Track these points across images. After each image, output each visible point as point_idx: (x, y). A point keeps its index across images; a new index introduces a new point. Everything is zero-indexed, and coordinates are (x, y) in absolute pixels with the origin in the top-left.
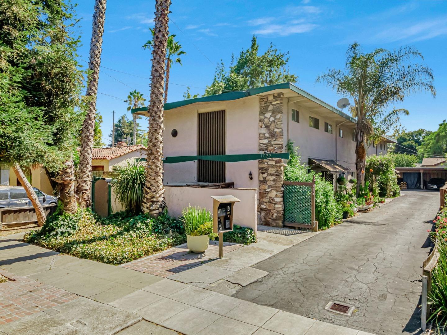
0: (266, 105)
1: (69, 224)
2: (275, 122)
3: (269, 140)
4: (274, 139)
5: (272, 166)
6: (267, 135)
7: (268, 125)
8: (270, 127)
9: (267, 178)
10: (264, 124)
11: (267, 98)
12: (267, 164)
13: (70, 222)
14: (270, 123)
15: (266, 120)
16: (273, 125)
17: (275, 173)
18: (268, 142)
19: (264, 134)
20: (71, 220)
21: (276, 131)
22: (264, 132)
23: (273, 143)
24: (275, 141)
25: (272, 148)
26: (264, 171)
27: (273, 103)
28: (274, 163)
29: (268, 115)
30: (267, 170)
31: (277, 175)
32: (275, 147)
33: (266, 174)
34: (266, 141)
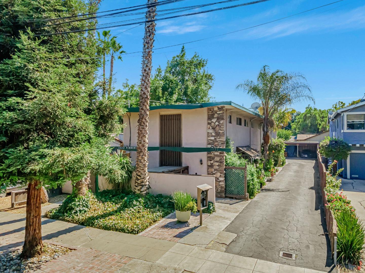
0: (212, 113)
1: (83, 204)
2: (219, 125)
3: (215, 137)
4: (219, 137)
5: (217, 156)
6: (213, 134)
7: (214, 127)
8: (216, 129)
9: (214, 164)
10: (211, 127)
11: (213, 109)
12: (214, 154)
13: (84, 203)
14: (215, 126)
15: (213, 124)
16: (217, 127)
17: (219, 160)
18: (214, 139)
19: (211, 133)
20: (84, 201)
21: (220, 132)
22: (212, 132)
23: (218, 140)
24: (219, 138)
25: (217, 143)
26: (211, 159)
27: (218, 113)
28: (218, 153)
29: (214, 120)
30: (213, 158)
31: (221, 162)
32: (219, 143)
33: (213, 161)
34: (213, 138)
